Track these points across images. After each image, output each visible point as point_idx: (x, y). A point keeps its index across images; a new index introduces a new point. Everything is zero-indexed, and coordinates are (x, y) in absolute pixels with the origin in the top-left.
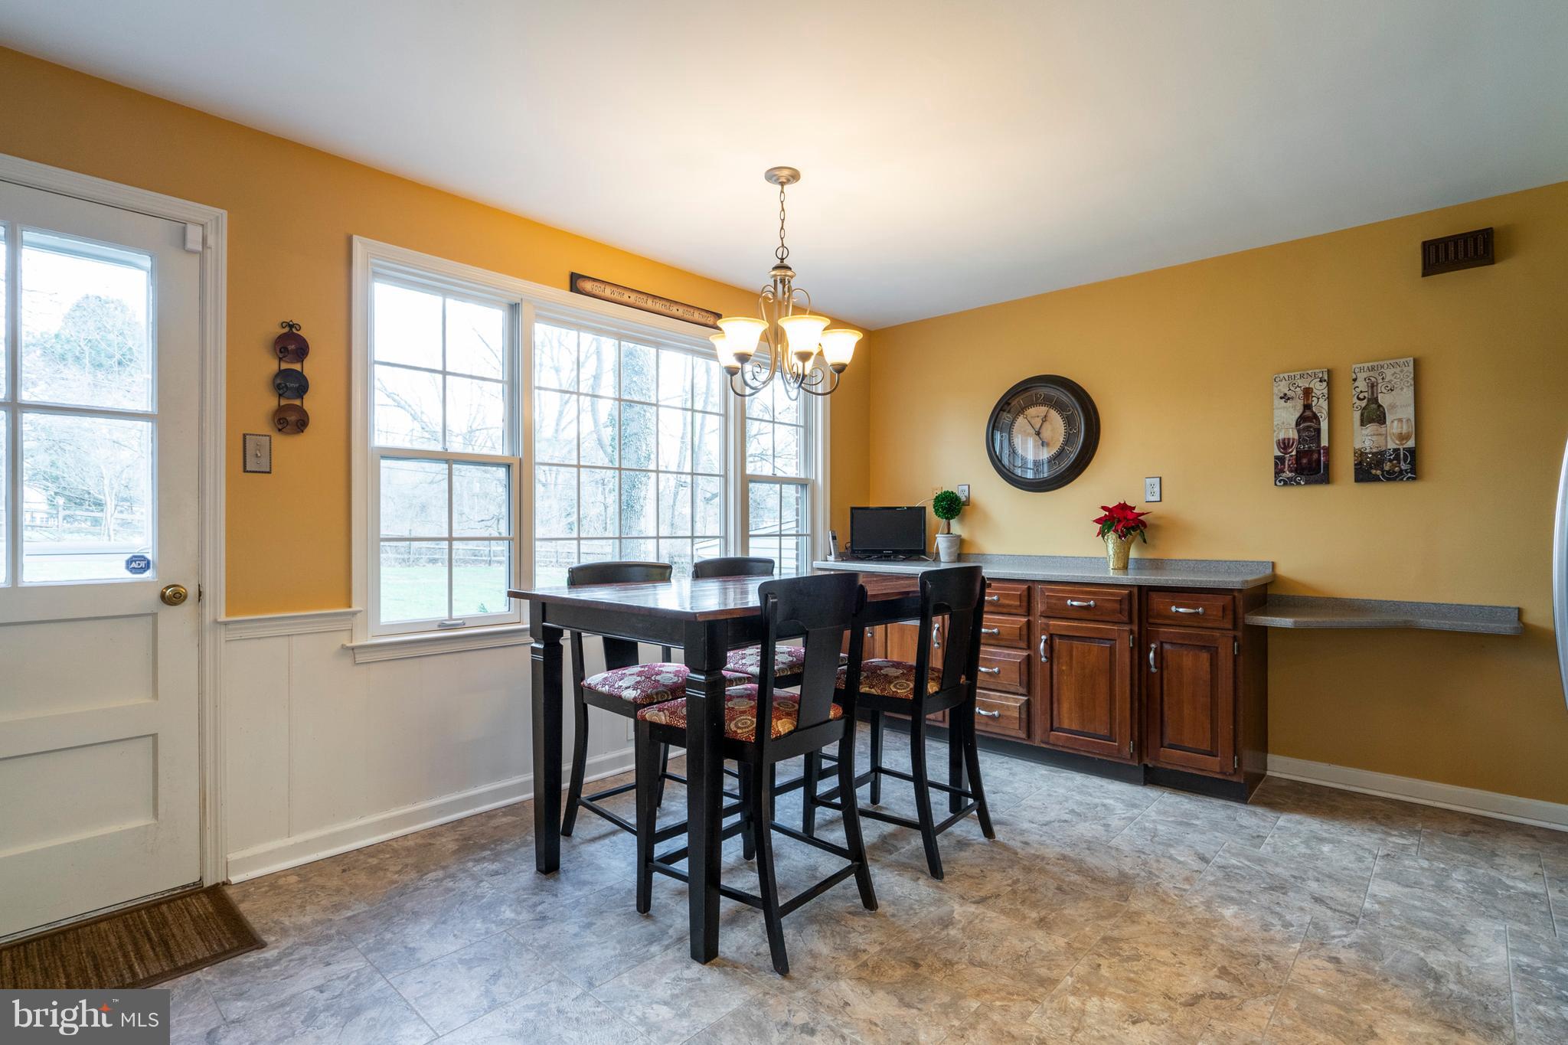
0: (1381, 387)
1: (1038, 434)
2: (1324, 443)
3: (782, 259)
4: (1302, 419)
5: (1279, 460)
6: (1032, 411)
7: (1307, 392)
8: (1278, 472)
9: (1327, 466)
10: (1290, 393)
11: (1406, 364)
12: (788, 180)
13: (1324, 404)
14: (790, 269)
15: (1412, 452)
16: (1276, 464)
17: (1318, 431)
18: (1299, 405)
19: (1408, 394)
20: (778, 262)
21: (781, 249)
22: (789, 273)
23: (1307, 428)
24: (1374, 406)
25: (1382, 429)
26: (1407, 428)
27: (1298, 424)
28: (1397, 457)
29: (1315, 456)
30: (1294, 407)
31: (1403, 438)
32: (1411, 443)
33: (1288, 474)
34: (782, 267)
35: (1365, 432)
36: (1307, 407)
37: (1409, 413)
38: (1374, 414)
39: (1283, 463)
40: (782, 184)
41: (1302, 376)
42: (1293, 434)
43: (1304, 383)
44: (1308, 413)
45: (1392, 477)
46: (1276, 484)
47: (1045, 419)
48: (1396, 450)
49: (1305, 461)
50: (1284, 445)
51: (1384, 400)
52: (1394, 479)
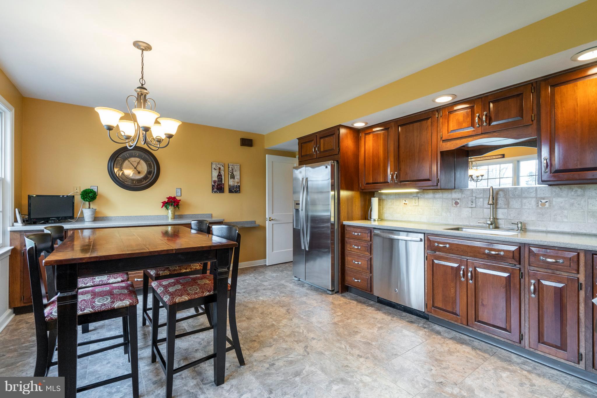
0: (234, 170)
1: (135, 168)
2: (223, 182)
3: (142, 85)
4: (218, 175)
5: (213, 186)
6: (132, 159)
7: (220, 168)
8: (213, 189)
9: (223, 188)
10: (216, 168)
11: (238, 165)
12: (146, 49)
13: (223, 172)
14: (146, 90)
15: (239, 186)
16: (212, 187)
17: (222, 179)
18: (218, 171)
19: (239, 172)
20: (140, 85)
21: (141, 80)
22: (145, 91)
23: (219, 178)
24: (232, 174)
25: (234, 181)
26: (238, 181)
27: (217, 177)
28: (237, 187)
29: (221, 186)
30: (217, 172)
31: (238, 183)
32: (239, 184)
33: (215, 190)
34: (142, 88)
35: (231, 180)
36: (219, 172)
37: (239, 177)
38: (233, 177)
39: (214, 187)
40: (143, 50)
41: (218, 164)
42: (216, 179)
43: (219, 166)
44: (220, 174)
45: (236, 192)
46: (212, 192)
47: (139, 163)
48: (237, 186)
49: (219, 187)
50: (215, 182)
51: (234, 173)
52: (236, 193)
